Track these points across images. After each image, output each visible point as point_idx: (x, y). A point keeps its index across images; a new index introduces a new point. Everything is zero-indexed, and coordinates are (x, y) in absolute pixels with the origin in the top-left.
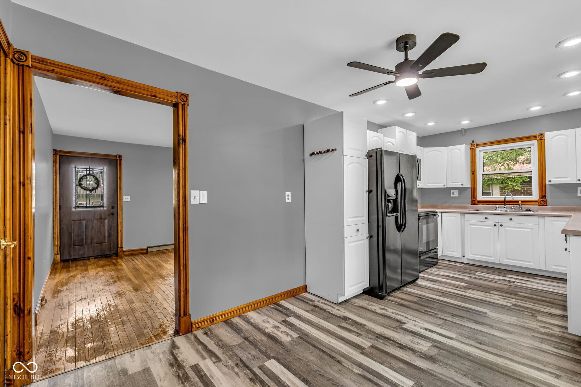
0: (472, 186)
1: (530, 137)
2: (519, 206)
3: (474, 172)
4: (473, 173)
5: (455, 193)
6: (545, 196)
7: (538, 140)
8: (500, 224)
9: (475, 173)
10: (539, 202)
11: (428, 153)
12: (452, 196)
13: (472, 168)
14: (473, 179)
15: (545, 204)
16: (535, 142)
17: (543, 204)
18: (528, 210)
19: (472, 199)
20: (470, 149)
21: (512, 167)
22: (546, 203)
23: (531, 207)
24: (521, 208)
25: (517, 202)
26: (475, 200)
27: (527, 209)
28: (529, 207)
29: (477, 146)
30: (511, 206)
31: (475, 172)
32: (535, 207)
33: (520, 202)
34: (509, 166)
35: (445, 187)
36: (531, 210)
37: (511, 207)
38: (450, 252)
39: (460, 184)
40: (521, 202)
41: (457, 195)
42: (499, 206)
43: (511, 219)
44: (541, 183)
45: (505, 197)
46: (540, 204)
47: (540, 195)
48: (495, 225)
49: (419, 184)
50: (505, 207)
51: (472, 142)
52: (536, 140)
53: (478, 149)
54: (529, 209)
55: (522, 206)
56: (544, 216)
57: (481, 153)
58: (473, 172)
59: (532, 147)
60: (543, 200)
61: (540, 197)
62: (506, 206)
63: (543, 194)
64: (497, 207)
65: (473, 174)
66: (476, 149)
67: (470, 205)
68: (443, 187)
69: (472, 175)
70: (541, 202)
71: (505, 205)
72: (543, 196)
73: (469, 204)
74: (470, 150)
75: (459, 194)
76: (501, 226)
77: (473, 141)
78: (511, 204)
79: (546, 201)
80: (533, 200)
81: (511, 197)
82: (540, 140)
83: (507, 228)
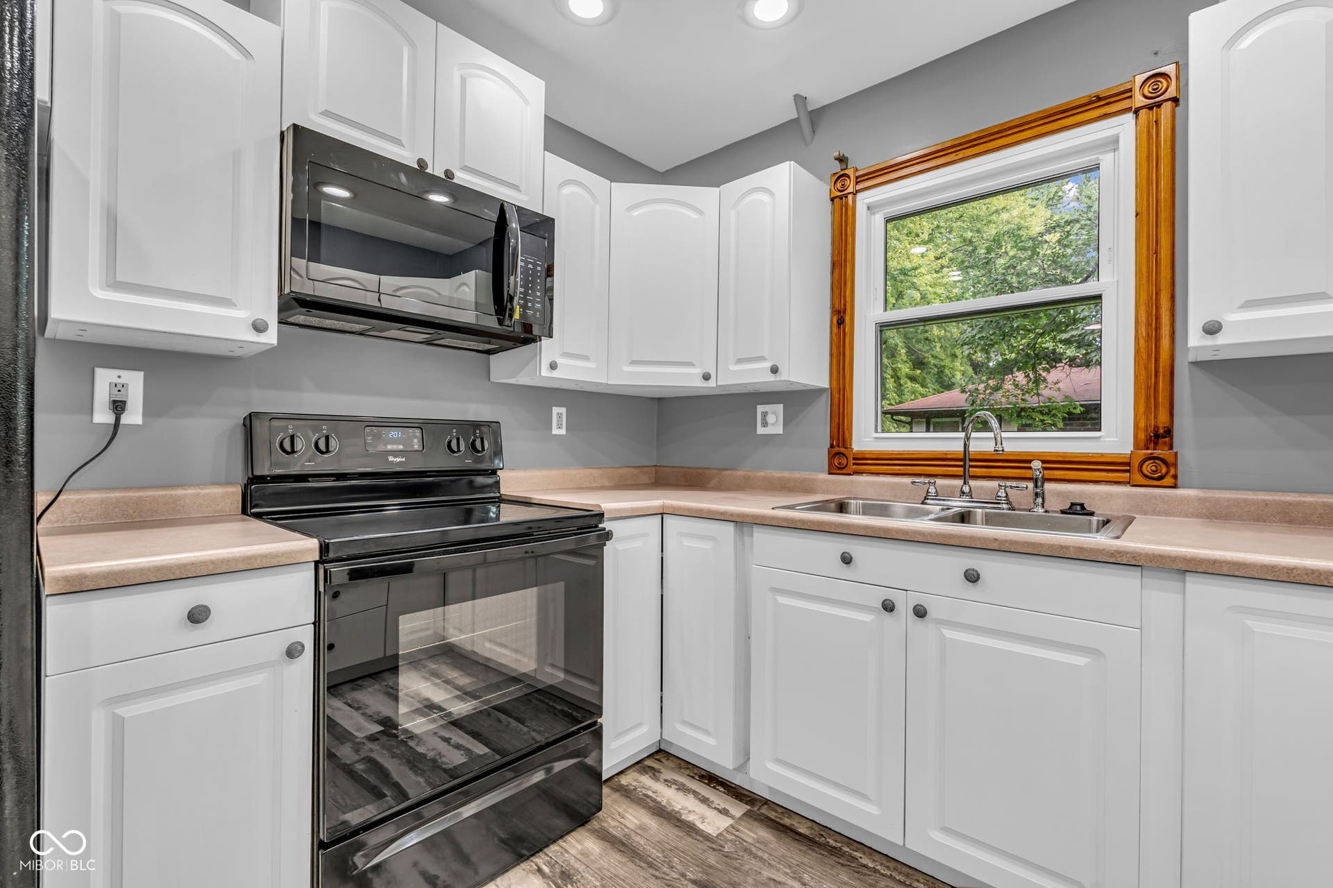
0: (834, 383)
1: (1099, 99)
2: (1031, 485)
3: (845, 312)
4: (841, 317)
5: (771, 419)
6: (1169, 432)
7: (1137, 112)
8: (914, 599)
9: (847, 319)
10: (1136, 464)
11: (635, 213)
12: (760, 430)
13: (837, 292)
14: (838, 347)
15: (1168, 481)
16: (1124, 128)
17: (1155, 480)
18: (1078, 509)
19: (832, 446)
20: (832, 200)
21: (1044, 374)
22: (1172, 472)
23: (1091, 496)
24: (1040, 500)
25: (1022, 462)
26: (842, 450)
27: (1072, 504)
28: (1081, 494)
29: (858, 187)
30: (994, 484)
31: (848, 311)
32: (1110, 496)
33: (1036, 464)
34: (1036, 371)
35: (712, 383)
36: (1092, 514)
37: (994, 488)
38: (689, 732)
39: (768, 365)
40: (1043, 462)
41: (779, 430)
42: (940, 482)
43: (972, 577)
44: (1149, 356)
45: (968, 438)
46: (1139, 478)
47: (1142, 425)
48: (888, 607)
49: (560, 361)
50: (966, 489)
51: (837, 167)
52: (1127, 110)
53: (864, 200)
54: (1082, 505)
55: (1048, 486)
56: (1185, 568)
57: (879, 219)
58: (839, 312)
59: (1106, 160)
60: (1158, 452)
61: (1142, 436)
62: (972, 483)
63: (1156, 418)
64: (932, 490)
65: (841, 322)
66: (854, 201)
67: (824, 476)
68: (700, 383)
69: (835, 330)
70: (1147, 468)
71: (965, 477)
72: (1156, 427)
73: (822, 472)
74: (828, 206)
75: (786, 423)
76: (920, 612)
77: (842, 160)
78: (995, 472)
79: (1170, 460)
80: (1102, 455)
81: (991, 435)
82: (1150, 108)
83: (949, 634)
